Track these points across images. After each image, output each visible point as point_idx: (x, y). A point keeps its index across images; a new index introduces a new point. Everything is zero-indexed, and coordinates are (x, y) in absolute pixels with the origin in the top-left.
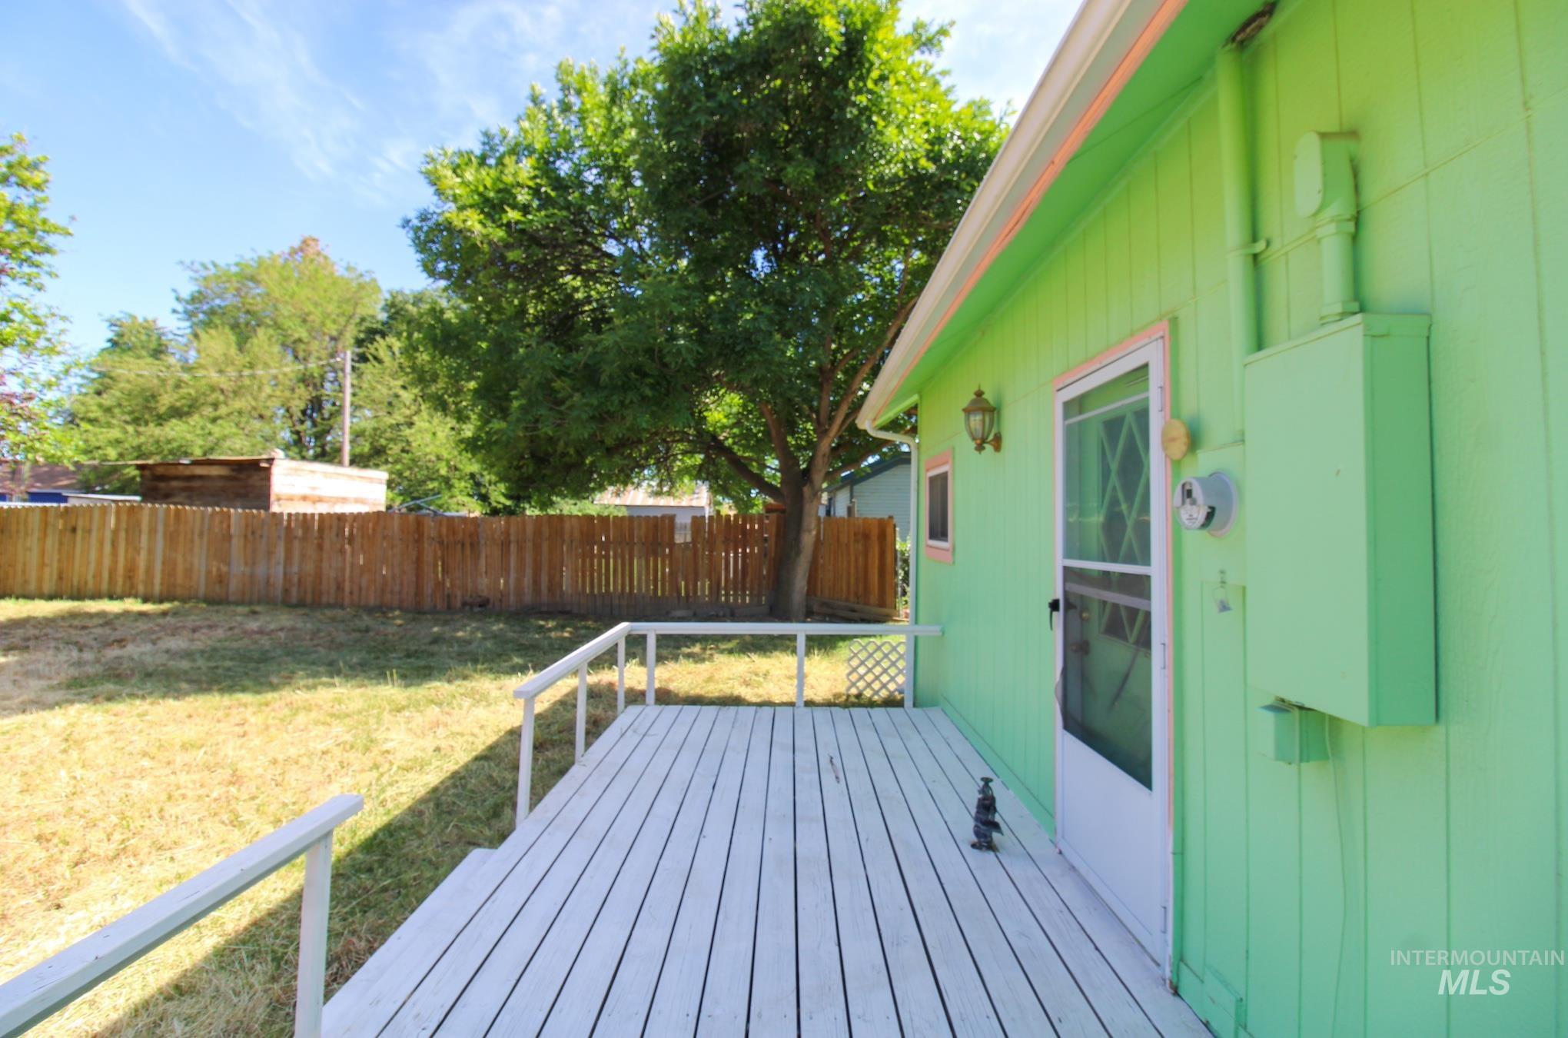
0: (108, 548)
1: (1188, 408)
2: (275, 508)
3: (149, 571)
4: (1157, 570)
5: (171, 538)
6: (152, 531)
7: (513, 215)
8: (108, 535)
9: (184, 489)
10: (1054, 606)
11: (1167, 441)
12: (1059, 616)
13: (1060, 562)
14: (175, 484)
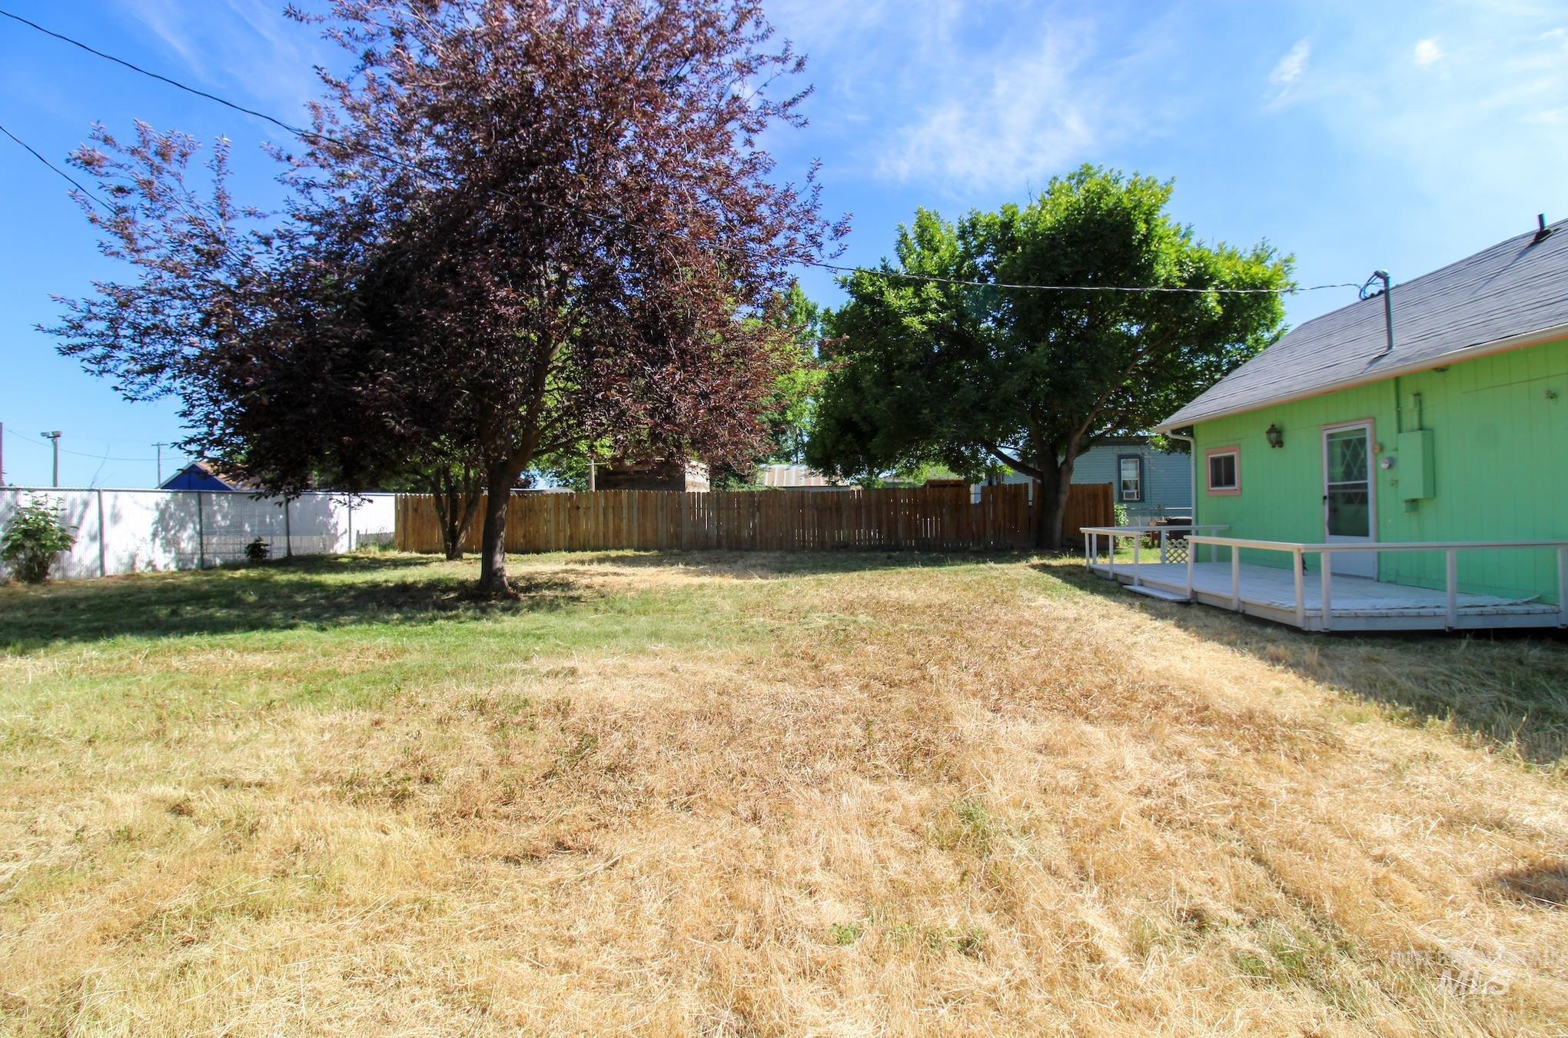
0: (601, 518)
1: (1379, 440)
2: (690, 489)
3: (629, 532)
4: (1370, 481)
5: (643, 511)
6: (630, 507)
7: (931, 316)
8: (601, 510)
9: (627, 480)
10: (1325, 498)
11: (1373, 449)
12: (1327, 501)
13: (1326, 484)
14: (621, 477)
